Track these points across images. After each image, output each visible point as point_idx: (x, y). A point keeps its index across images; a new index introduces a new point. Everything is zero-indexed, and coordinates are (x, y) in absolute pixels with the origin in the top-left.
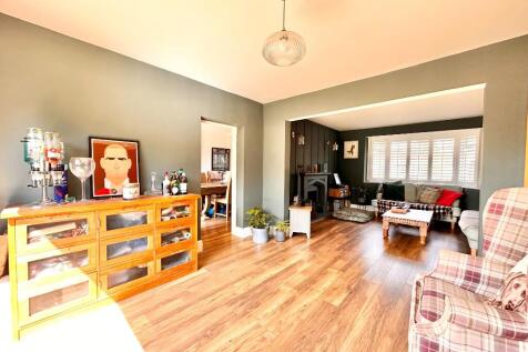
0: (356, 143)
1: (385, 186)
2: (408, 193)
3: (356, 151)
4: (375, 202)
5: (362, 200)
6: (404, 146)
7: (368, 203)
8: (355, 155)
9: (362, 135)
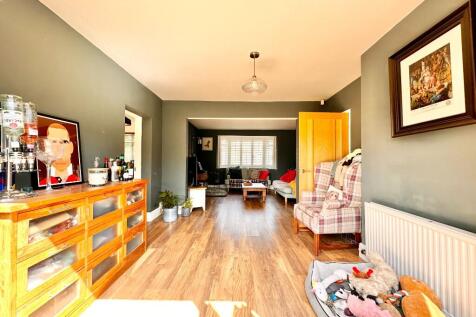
0: (211, 139)
1: (231, 170)
2: (244, 174)
3: (211, 145)
4: (227, 181)
5: (217, 181)
6: (238, 143)
7: (223, 182)
8: (211, 148)
9: (215, 134)
